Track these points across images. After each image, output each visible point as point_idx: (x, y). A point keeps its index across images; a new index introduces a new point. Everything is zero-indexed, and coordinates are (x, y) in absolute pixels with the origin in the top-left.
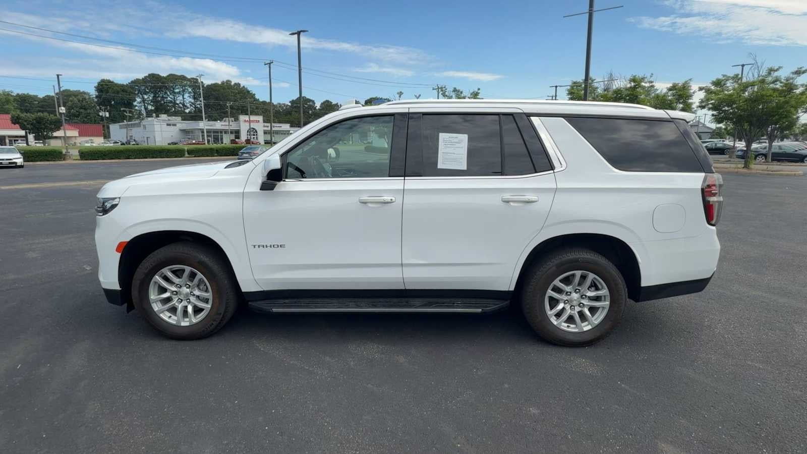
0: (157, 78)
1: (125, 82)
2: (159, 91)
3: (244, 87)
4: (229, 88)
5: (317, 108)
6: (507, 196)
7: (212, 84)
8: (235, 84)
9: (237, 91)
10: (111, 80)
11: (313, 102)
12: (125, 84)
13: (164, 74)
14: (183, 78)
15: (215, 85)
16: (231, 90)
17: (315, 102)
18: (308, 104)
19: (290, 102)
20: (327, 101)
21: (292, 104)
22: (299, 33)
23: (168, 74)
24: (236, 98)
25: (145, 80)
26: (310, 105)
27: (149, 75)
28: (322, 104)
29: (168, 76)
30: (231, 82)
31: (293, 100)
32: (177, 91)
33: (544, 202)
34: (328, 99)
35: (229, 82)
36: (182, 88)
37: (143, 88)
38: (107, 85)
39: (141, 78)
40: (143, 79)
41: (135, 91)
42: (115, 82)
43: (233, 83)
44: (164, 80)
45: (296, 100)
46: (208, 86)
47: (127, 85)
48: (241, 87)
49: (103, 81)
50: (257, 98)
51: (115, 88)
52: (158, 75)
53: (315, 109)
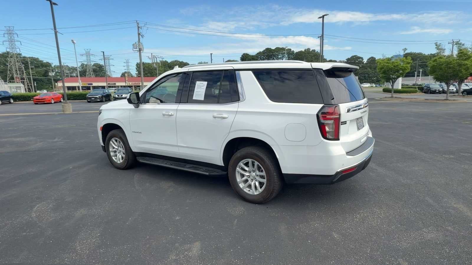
0: (270, 50)
1: (254, 54)
2: (270, 58)
3: (317, 52)
4: (309, 54)
5: (365, 63)
6: (215, 114)
7: (299, 52)
8: (313, 50)
9: (313, 55)
10: (248, 53)
11: (362, 58)
12: (254, 55)
13: (273, 48)
14: (283, 49)
15: (301, 52)
16: (310, 54)
17: (363, 58)
18: (359, 60)
19: (346, 59)
20: (372, 58)
21: (347, 61)
22: (323, 17)
23: (275, 48)
24: (312, 59)
25: (264, 52)
26: (360, 61)
27: (266, 49)
28: (368, 59)
29: (275, 49)
30: (310, 49)
31: (348, 58)
32: (279, 57)
33: (231, 118)
34: (372, 56)
35: (309, 50)
36: (282, 55)
37: (262, 56)
38: (246, 56)
39: (262, 51)
40: (263, 51)
41: (259, 58)
42: (250, 54)
43: (311, 50)
44: (273, 51)
45: (351, 58)
46: (297, 53)
47: (255, 55)
48: (315, 52)
49: (244, 54)
50: (326, 58)
51: (249, 58)
52: (270, 48)
53: (363, 63)
